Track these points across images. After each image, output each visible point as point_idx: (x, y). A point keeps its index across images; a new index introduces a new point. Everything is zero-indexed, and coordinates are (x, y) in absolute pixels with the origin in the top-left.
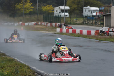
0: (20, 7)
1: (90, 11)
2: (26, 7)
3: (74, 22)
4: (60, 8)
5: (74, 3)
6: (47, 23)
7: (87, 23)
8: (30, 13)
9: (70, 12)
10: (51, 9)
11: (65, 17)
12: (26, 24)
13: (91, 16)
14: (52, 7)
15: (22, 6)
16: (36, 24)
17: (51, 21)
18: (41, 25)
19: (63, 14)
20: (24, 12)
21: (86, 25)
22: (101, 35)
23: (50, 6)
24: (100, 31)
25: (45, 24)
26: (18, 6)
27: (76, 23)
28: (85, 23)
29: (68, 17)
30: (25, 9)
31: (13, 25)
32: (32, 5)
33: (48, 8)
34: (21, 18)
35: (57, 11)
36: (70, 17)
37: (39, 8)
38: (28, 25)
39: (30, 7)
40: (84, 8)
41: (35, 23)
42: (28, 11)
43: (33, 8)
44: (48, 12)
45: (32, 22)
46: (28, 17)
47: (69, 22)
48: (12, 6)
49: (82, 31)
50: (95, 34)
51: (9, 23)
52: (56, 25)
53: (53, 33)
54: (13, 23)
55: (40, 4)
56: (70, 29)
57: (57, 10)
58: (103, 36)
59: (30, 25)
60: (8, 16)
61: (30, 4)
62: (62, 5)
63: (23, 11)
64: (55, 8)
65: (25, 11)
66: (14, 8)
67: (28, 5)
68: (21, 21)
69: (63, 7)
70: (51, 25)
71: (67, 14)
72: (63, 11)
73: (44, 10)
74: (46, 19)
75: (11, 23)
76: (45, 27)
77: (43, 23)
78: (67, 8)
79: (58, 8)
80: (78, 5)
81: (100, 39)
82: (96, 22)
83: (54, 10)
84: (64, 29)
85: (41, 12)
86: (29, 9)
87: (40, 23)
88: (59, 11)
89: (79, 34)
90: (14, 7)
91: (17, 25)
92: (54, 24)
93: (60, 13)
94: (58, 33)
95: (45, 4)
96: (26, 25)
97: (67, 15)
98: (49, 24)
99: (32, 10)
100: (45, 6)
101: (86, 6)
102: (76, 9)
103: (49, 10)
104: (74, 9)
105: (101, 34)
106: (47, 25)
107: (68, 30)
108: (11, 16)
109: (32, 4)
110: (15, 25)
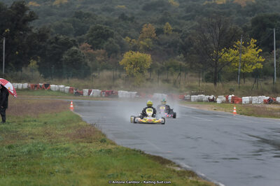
0: (231, 58)
2: (247, 57)
8: (256, 74)
12: (246, 99)
15: (237, 55)
20: (240, 70)
26: (227, 55)
30: (244, 62)
32: (260, 53)
34: (233, 84)
37: (277, 63)
38: (251, 102)
39: (257, 60)
42: (250, 69)
43: (263, 60)
45: (260, 97)
46: (249, 83)
48: (211, 55)
51: (202, 95)
59: (254, 102)
60: (201, 79)
61: (257, 50)
63: (238, 67)
65: (243, 67)
66: (217, 60)
67: (252, 53)
68: (231, 91)
75: (208, 96)
86: (253, 64)
87: (278, 99)
90: (217, 57)
91: (223, 102)
96: (243, 102)
99: (260, 66)
108: (207, 79)
109: (260, 50)
110: (219, 100)
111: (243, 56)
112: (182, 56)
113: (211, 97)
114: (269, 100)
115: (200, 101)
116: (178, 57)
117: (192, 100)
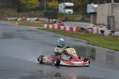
3: (74, 19)
4: (64, 4)
6: (46, 19)
7: (86, 20)
9: (74, 8)
12: (28, 19)
16: (37, 20)
20: (30, 8)
23: (56, 2)
24: (80, 28)
26: (24, 1)
30: (31, 4)
33: (54, 4)
35: (61, 7)
38: (30, 20)
39: (36, 3)
41: (36, 18)
42: (34, 7)
43: (39, 3)
47: (69, 18)
51: (12, 18)
63: (28, 6)
64: (60, 4)
65: (31, 6)
68: (24, 16)
71: (71, 11)
72: (67, 7)
73: (50, 6)
77: (43, 19)
79: (62, 4)
87: (40, 19)
88: (63, 7)
90: (19, 2)
93: (64, 9)
97: (70, 12)
99: (38, 6)
102: (80, 5)
103: (55, 6)
106: (45, 21)
110: (19, 20)
111: (31, 2)
113: (16, 18)
115: (11, 20)
117: (8, 20)
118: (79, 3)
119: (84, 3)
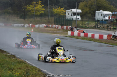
0: (31, 9)
1: (103, 15)
2: (37, 8)
3: (86, 25)
4: (71, 11)
5: (87, 6)
6: (58, 26)
7: (99, 27)
8: (41, 16)
9: (82, 15)
10: (62, 12)
11: (77, 21)
12: (37, 26)
13: (104, 20)
14: (63, 9)
15: (33, 8)
16: (47, 27)
17: (63, 23)
18: (52, 27)
19: (74, 17)
20: (34, 14)
21: (98, 29)
22: (113, 40)
23: (61, 8)
24: (112, 36)
25: (56, 27)
26: (29, 7)
27: (88, 26)
28: (97, 27)
29: (79, 21)
30: (36, 10)
31: (23, 26)
32: (43, 7)
33: (60, 11)
34: (31, 20)
35: (69, 14)
36: (82, 20)
37: (50, 11)
38: (39, 27)
39: (41, 9)
40: (97, 12)
41: (46, 25)
42: (39, 13)
43: (44, 10)
44: (60, 15)
45: (43, 25)
46: (38, 19)
47: (81, 25)
48: (22, 7)
49: (94, 35)
50: (107, 38)
51: (19, 24)
52: (67, 28)
53: (64, 36)
54: (23, 25)
55: (52, 6)
56: (82, 32)
57: (68, 12)
58: (115, 41)
59: (40, 27)
60: (18, 17)
61: (41, 6)
62: (74, 8)
63: (33, 12)
64: (67, 11)
65: (36, 12)
66: (25, 10)
67: (39, 7)
68: (31, 22)
69: (74, 10)
70: (62, 28)
71: (79, 17)
72: (74, 14)
73: (55, 12)
74: (57, 22)
75: (21, 25)
76: (56, 29)
77: (54, 26)
78: (80, 11)
79: (70, 10)
80: (91, 8)
81: (112, 44)
82: (109, 27)
83: (65, 13)
84: (76, 33)
85: (53, 15)
86: (40, 11)
87: (50, 26)
88: (70, 14)
89: (90, 37)
90: (25, 8)
91: (27, 27)
92: (65, 27)
93: (72, 15)
94: (69, 37)
95: (57, 6)
96: (36, 27)
97: (78, 19)
98: (60, 27)
99: (43, 12)
100: (56, 8)
101: (99, 10)
102: (88, 12)
103: (60, 13)
104: (86, 13)
105: (113, 38)
106: (58, 28)
107: (80, 33)
108: (21, 17)
109: (43, 5)
110: (26, 26)
111: (36, 8)
112: (10, 8)
114: (47, 26)
115: (18, 26)
116: (9, 8)
117: (15, 26)
118: (87, 10)
119: (92, 10)
